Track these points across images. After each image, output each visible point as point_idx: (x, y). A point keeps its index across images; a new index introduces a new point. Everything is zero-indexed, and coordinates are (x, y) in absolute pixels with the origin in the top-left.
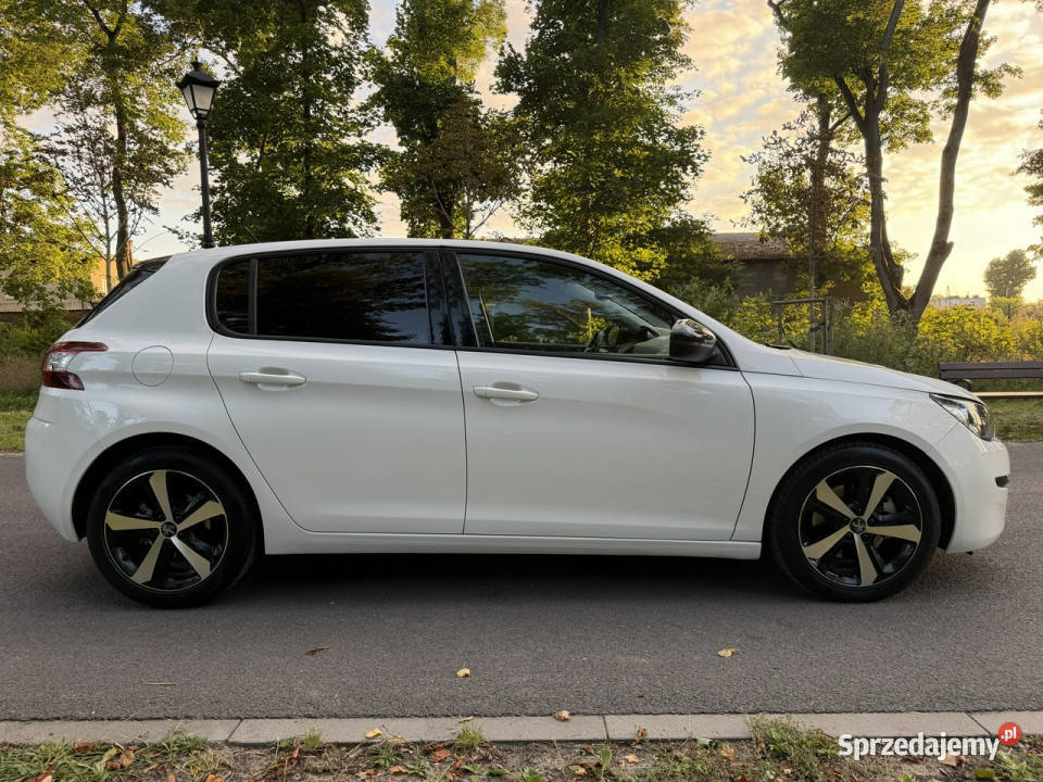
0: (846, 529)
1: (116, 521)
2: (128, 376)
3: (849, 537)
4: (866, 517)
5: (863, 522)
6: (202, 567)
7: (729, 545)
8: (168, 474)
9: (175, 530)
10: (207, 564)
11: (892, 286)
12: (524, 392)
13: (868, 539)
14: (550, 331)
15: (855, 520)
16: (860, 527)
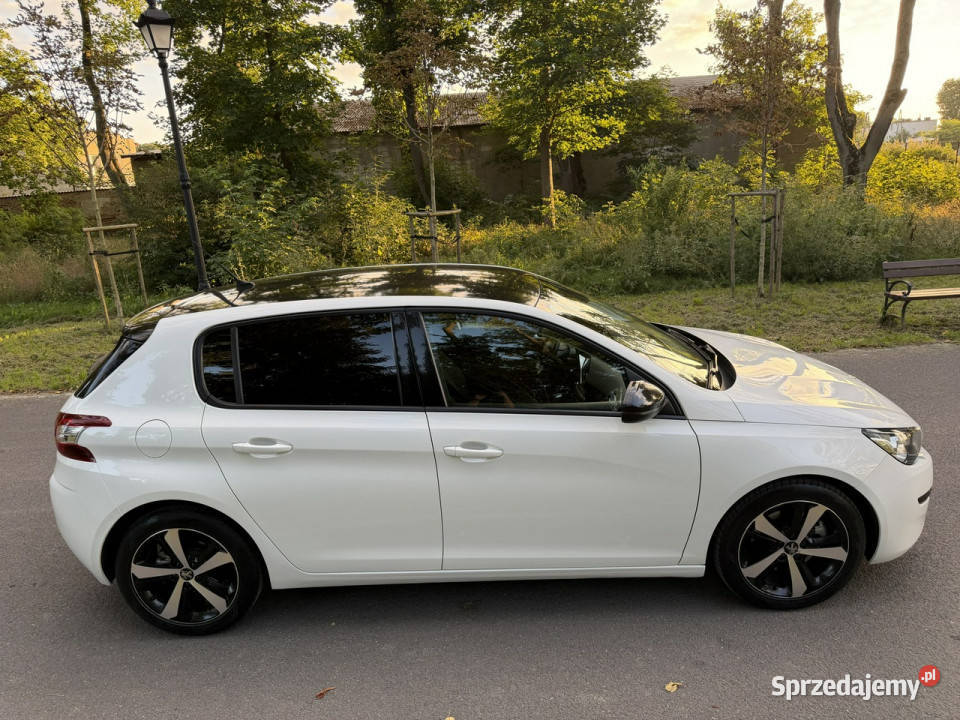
0: (781, 551)
1: (140, 571)
2: (132, 450)
3: (783, 558)
4: (799, 541)
5: (796, 545)
6: (219, 603)
7: (677, 569)
8: (180, 531)
9: (192, 575)
10: (223, 601)
11: (844, 136)
12: (489, 451)
13: (799, 559)
14: (512, 349)
15: (789, 544)
16: (792, 549)
